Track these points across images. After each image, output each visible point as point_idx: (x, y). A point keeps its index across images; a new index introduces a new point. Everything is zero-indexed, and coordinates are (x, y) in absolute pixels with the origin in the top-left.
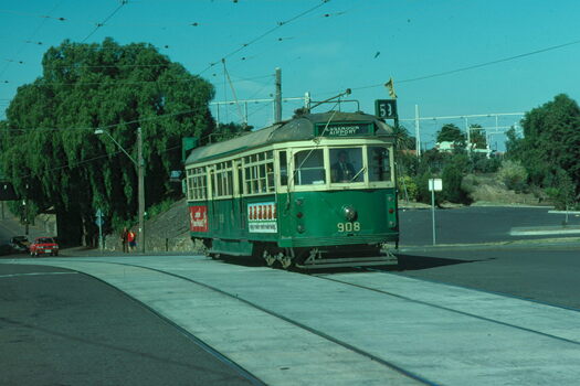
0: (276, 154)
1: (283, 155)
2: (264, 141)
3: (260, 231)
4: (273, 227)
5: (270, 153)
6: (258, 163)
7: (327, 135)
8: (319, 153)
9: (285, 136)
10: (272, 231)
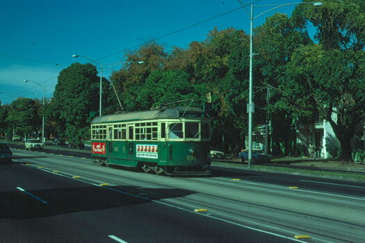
0: (159, 124)
1: (163, 125)
2: (152, 117)
3: (145, 157)
4: (155, 156)
5: (155, 124)
6: (146, 127)
7: (185, 117)
8: (180, 125)
9: (165, 116)
10: (154, 158)
